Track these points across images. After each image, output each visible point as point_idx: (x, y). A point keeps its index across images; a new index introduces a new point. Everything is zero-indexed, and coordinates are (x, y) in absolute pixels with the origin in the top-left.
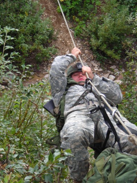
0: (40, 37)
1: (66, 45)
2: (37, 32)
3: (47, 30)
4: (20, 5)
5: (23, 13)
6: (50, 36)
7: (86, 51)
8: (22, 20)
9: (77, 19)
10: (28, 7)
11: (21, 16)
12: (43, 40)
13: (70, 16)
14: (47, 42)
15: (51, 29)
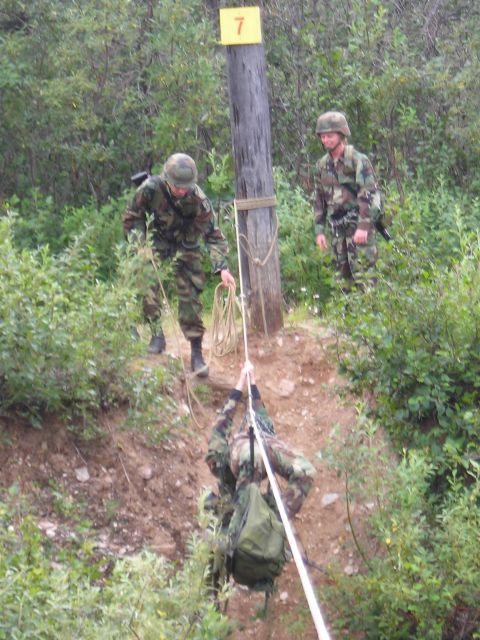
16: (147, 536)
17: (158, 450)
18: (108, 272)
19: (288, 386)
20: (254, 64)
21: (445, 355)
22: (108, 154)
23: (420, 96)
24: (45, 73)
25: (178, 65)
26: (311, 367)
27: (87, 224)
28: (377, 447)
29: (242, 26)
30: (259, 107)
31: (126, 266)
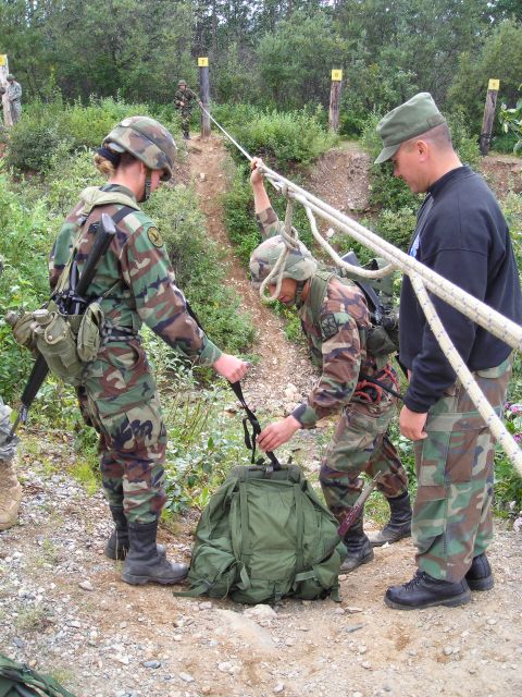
0: (235, 338)
1: (274, 352)
2: (230, 332)
3: (246, 330)
4: (208, 292)
5: (211, 304)
6: (250, 337)
7: (303, 362)
8: (209, 313)
9: (291, 315)
10: (219, 295)
11: (208, 308)
12: (239, 343)
13: (280, 309)
14: (246, 346)
15: (251, 328)
16: (178, 183)
17: (181, 162)
18: (170, 120)
19: (211, 149)
20: (206, 71)
21: (249, 143)
22: (169, 92)
23: (244, 81)
24: (153, 71)
25: (187, 70)
26: (217, 145)
27: (164, 109)
28: (233, 163)
29: (203, 62)
30: (207, 82)
31: (174, 119)
